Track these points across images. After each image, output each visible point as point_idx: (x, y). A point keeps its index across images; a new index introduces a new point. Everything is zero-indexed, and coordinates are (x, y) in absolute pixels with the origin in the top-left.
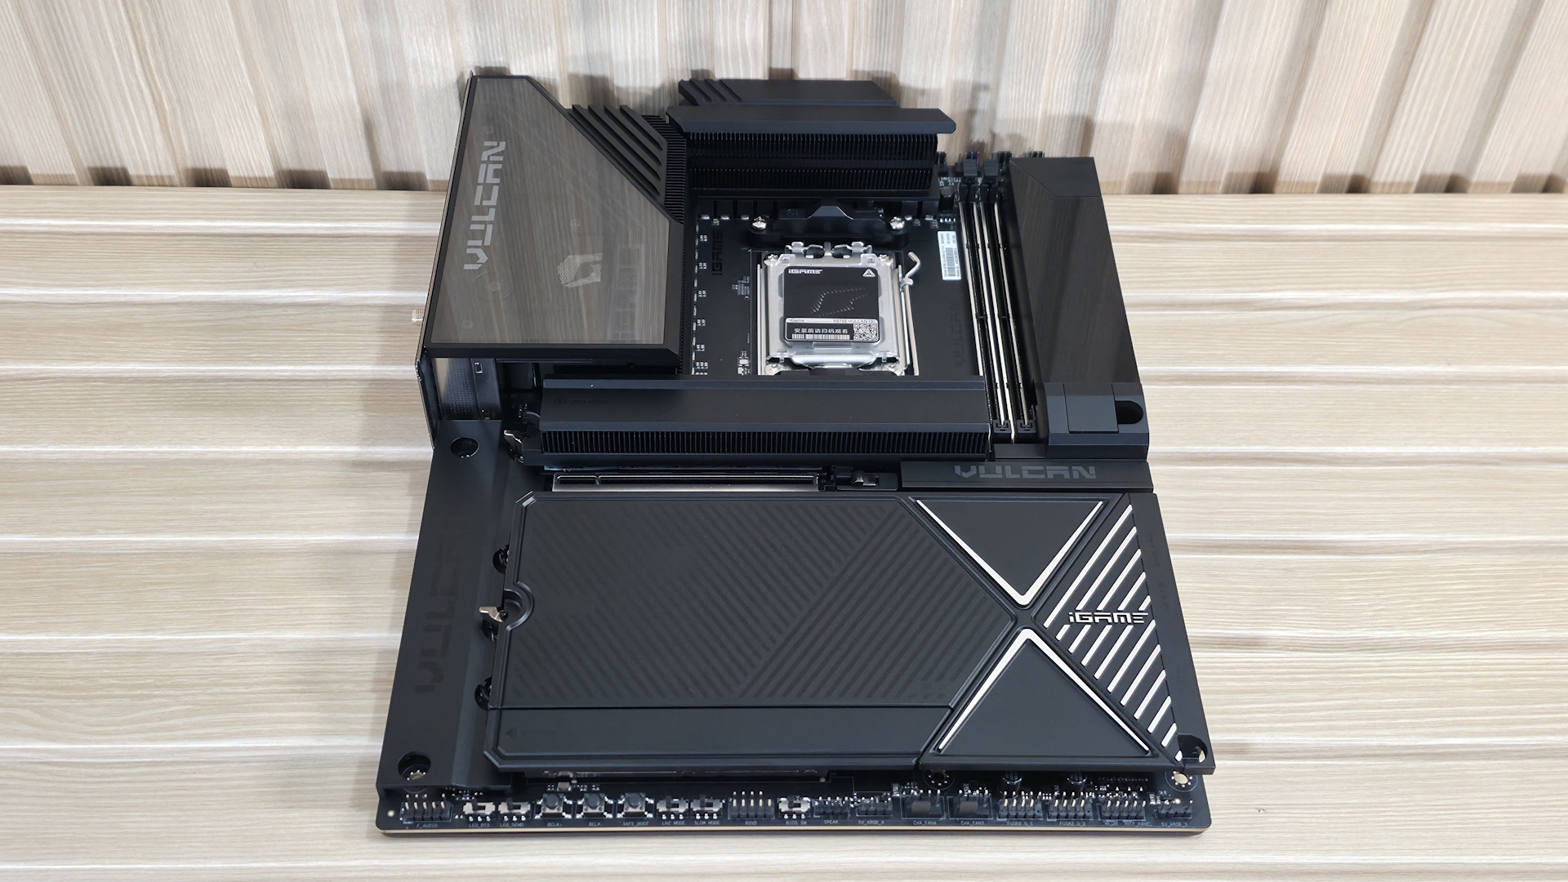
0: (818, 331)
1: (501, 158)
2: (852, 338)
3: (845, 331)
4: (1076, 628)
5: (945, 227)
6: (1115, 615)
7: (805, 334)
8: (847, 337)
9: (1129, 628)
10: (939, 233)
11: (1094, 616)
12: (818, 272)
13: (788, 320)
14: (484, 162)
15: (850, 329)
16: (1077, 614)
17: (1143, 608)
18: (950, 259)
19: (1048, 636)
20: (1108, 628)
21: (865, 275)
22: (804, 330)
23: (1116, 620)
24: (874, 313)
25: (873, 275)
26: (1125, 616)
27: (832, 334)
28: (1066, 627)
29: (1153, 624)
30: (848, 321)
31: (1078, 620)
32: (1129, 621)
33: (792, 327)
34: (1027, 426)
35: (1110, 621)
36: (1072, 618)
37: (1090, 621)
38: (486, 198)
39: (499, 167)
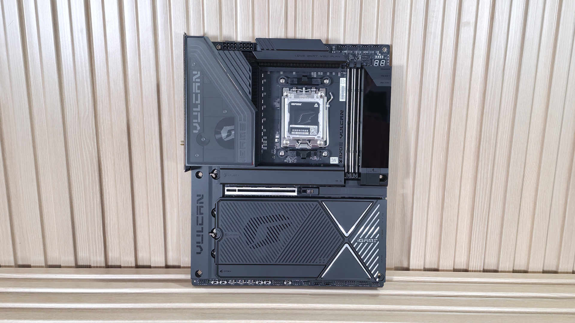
0: (299, 130)
1: (199, 80)
2: (309, 134)
3: (307, 131)
4: (359, 243)
5: (343, 77)
6: (369, 239)
7: (295, 132)
9: (372, 243)
10: (341, 79)
11: (364, 240)
12: (300, 104)
13: (291, 126)
14: (194, 82)
15: (309, 129)
16: (360, 239)
17: (376, 238)
18: (343, 91)
19: (351, 246)
20: (367, 243)
21: (315, 106)
22: (295, 130)
23: (369, 241)
24: (316, 123)
25: (317, 106)
26: (372, 240)
27: (303, 132)
28: (356, 243)
29: (378, 242)
30: (308, 126)
31: (360, 241)
32: (372, 242)
33: (292, 128)
34: (355, 176)
35: (368, 242)
36: (358, 241)
37: (363, 241)
38: (196, 99)
39: (199, 84)
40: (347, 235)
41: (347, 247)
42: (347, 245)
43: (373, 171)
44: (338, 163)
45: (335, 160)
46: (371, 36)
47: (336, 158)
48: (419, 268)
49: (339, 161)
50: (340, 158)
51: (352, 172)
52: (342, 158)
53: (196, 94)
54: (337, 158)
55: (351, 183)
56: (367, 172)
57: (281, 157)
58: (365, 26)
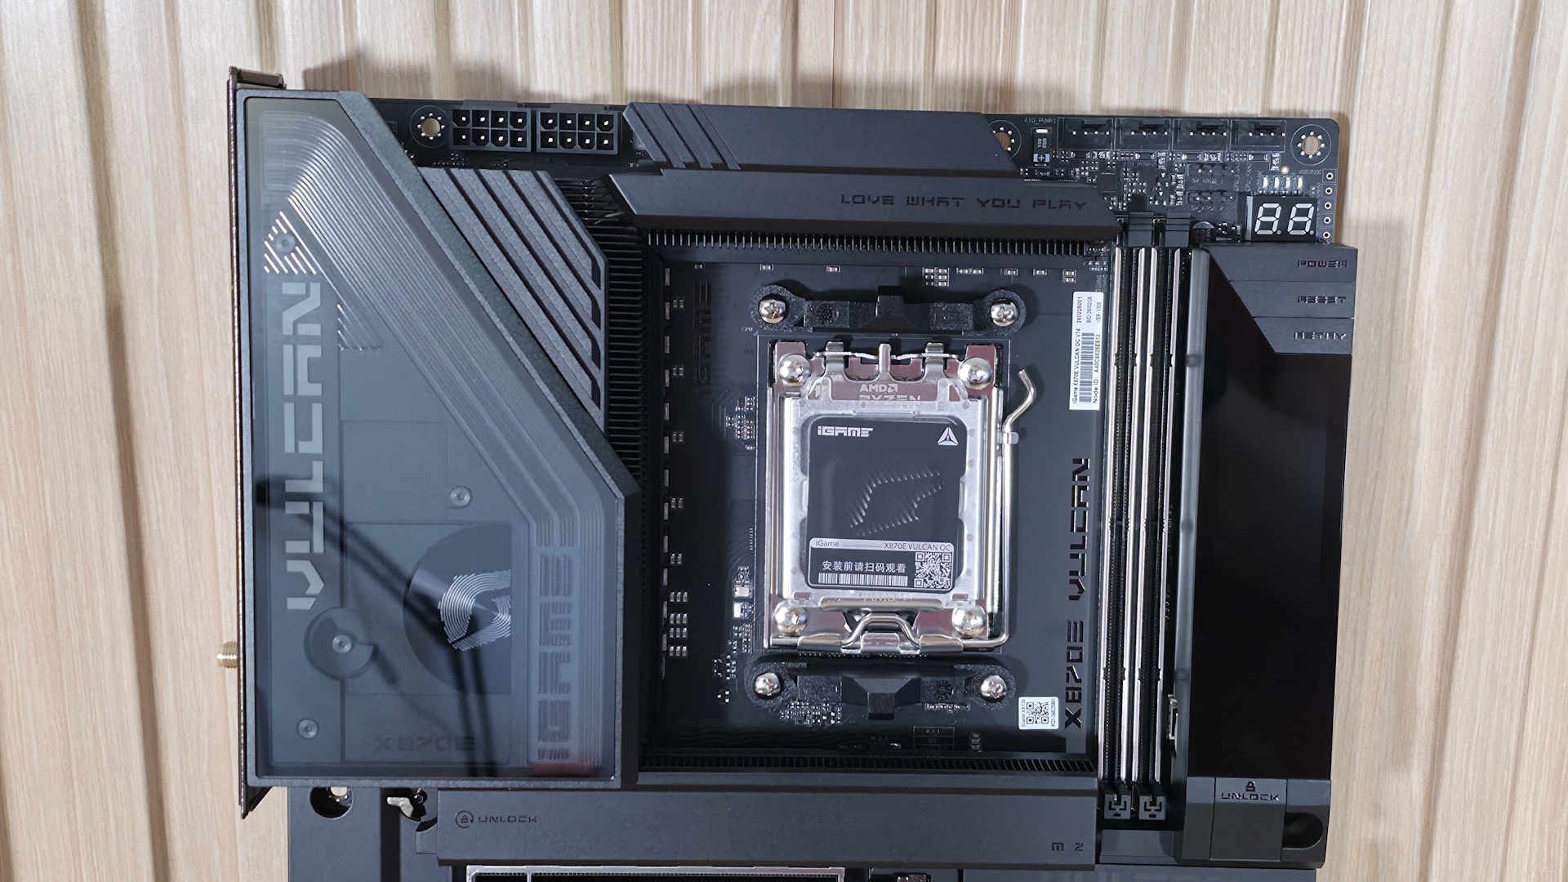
0: (860, 566)
1: (314, 329)
2: (911, 583)
3: (901, 568)
5: (1087, 285)
7: (839, 572)
8: (903, 581)
10: (1076, 294)
12: (865, 432)
13: (814, 543)
14: (286, 340)
15: (908, 558)
18: (1087, 360)
21: (941, 442)
22: (838, 566)
24: (947, 528)
25: (954, 442)
27: (880, 573)
30: (907, 546)
33: (822, 555)
34: (1153, 808)
38: (303, 432)
39: (315, 352)
44: (1056, 727)
45: (1042, 711)
46: (1241, 73)
47: (1048, 699)
49: (1067, 718)
50: (1068, 701)
51: (1135, 777)
52: (1079, 701)
53: (303, 406)
54: (1056, 699)
55: (1128, 842)
56: (1219, 799)
58: (1207, 17)
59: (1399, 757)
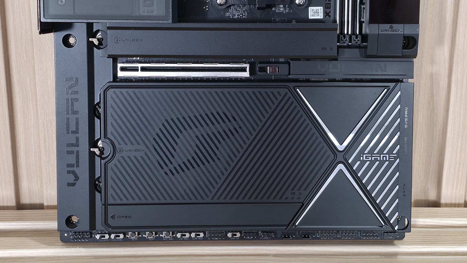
4: (363, 163)
6: (382, 156)
9: (387, 163)
11: (372, 157)
16: (364, 156)
17: (394, 152)
19: (349, 167)
20: (378, 163)
23: (382, 159)
26: (386, 157)
28: (359, 162)
31: (364, 159)
32: (387, 159)
34: (357, 40)
35: (379, 159)
36: (362, 158)
37: (370, 159)
40: (341, 148)
41: (341, 170)
42: (341, 166)
43: (390, 30)
44: (322, 17)
45: (317, 12)
47: (319, 8)
48: (457, 202)
49: (326, 14)
50: (326, 8)
51: (350, 33)
52: (330, 8)
54: (322, 8)
55: (347, 53)
56: (380, 32)
57: (220, 7)
59: (440, 41)
